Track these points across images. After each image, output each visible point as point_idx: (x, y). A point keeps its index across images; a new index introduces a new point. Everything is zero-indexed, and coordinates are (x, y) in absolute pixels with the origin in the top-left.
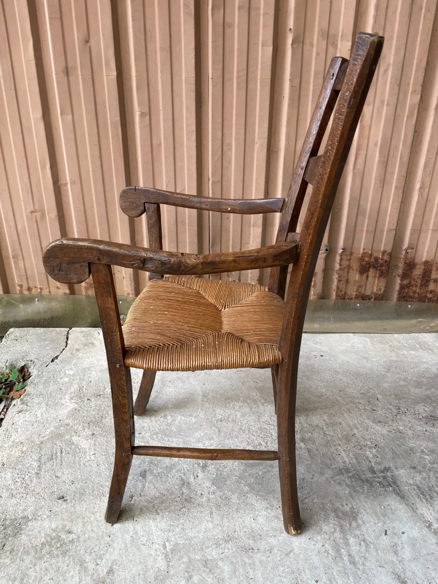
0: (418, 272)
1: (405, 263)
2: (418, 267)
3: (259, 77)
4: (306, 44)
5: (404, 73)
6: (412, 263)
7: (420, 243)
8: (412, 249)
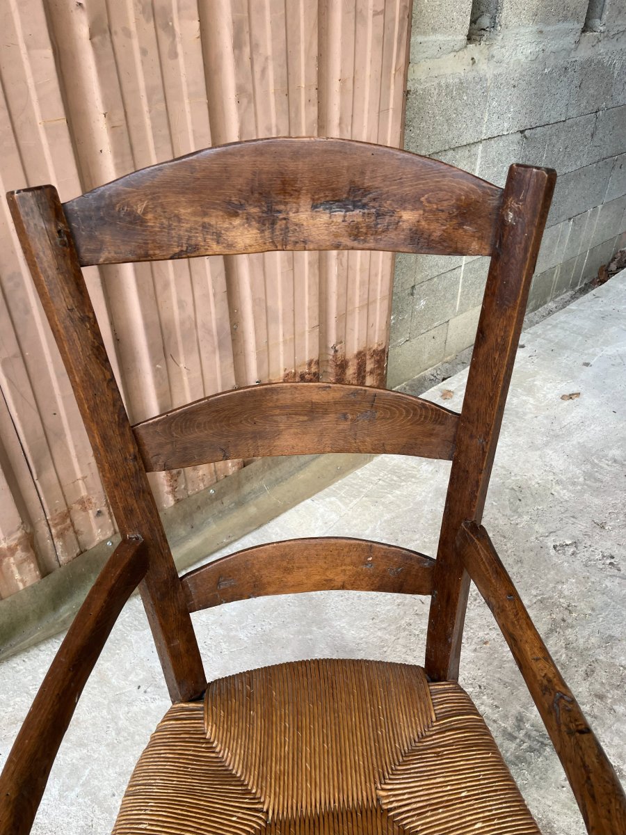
0: (351, 371)
1: (337, 366)
2: (350, 363)
3: (39, 120)
4: (116, 33)
5: (290, 71)
6: (343, 363)
7: (348, 331)
8: (341, 342)
